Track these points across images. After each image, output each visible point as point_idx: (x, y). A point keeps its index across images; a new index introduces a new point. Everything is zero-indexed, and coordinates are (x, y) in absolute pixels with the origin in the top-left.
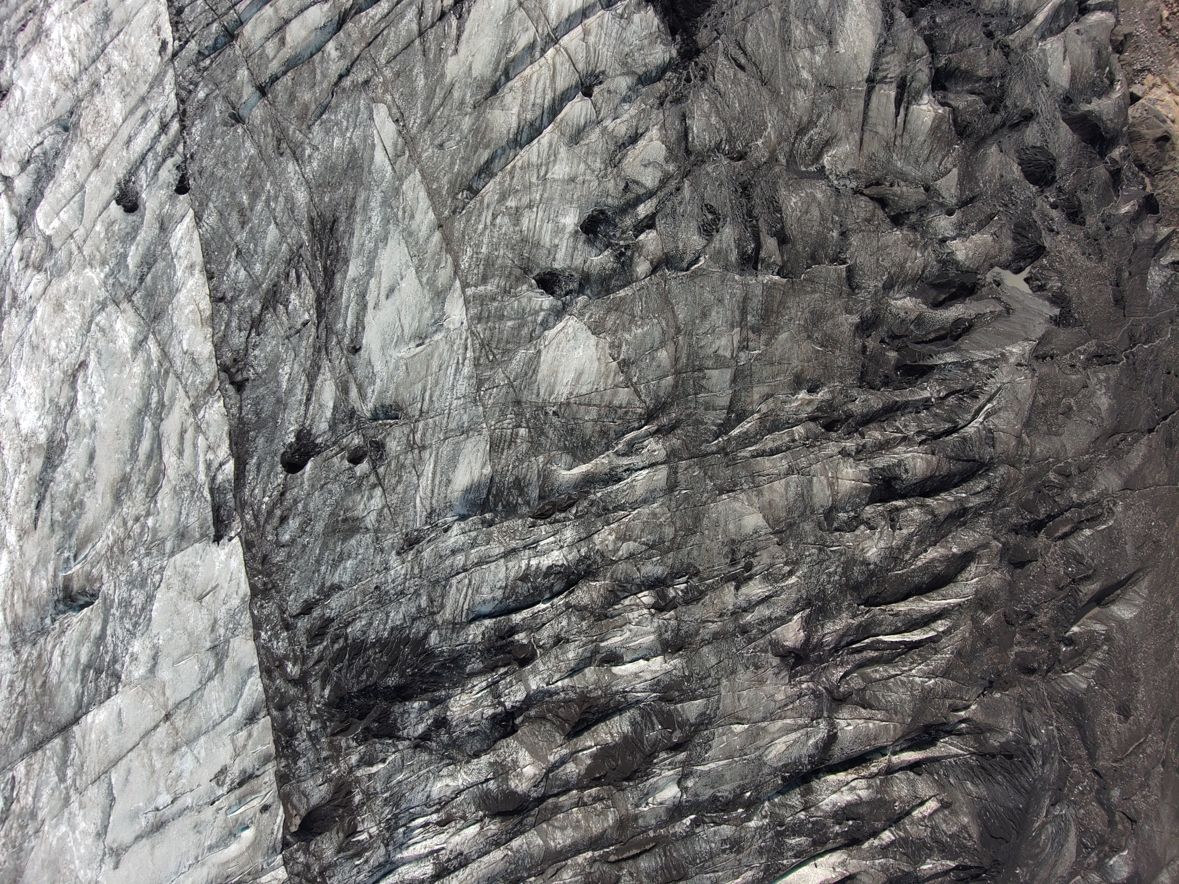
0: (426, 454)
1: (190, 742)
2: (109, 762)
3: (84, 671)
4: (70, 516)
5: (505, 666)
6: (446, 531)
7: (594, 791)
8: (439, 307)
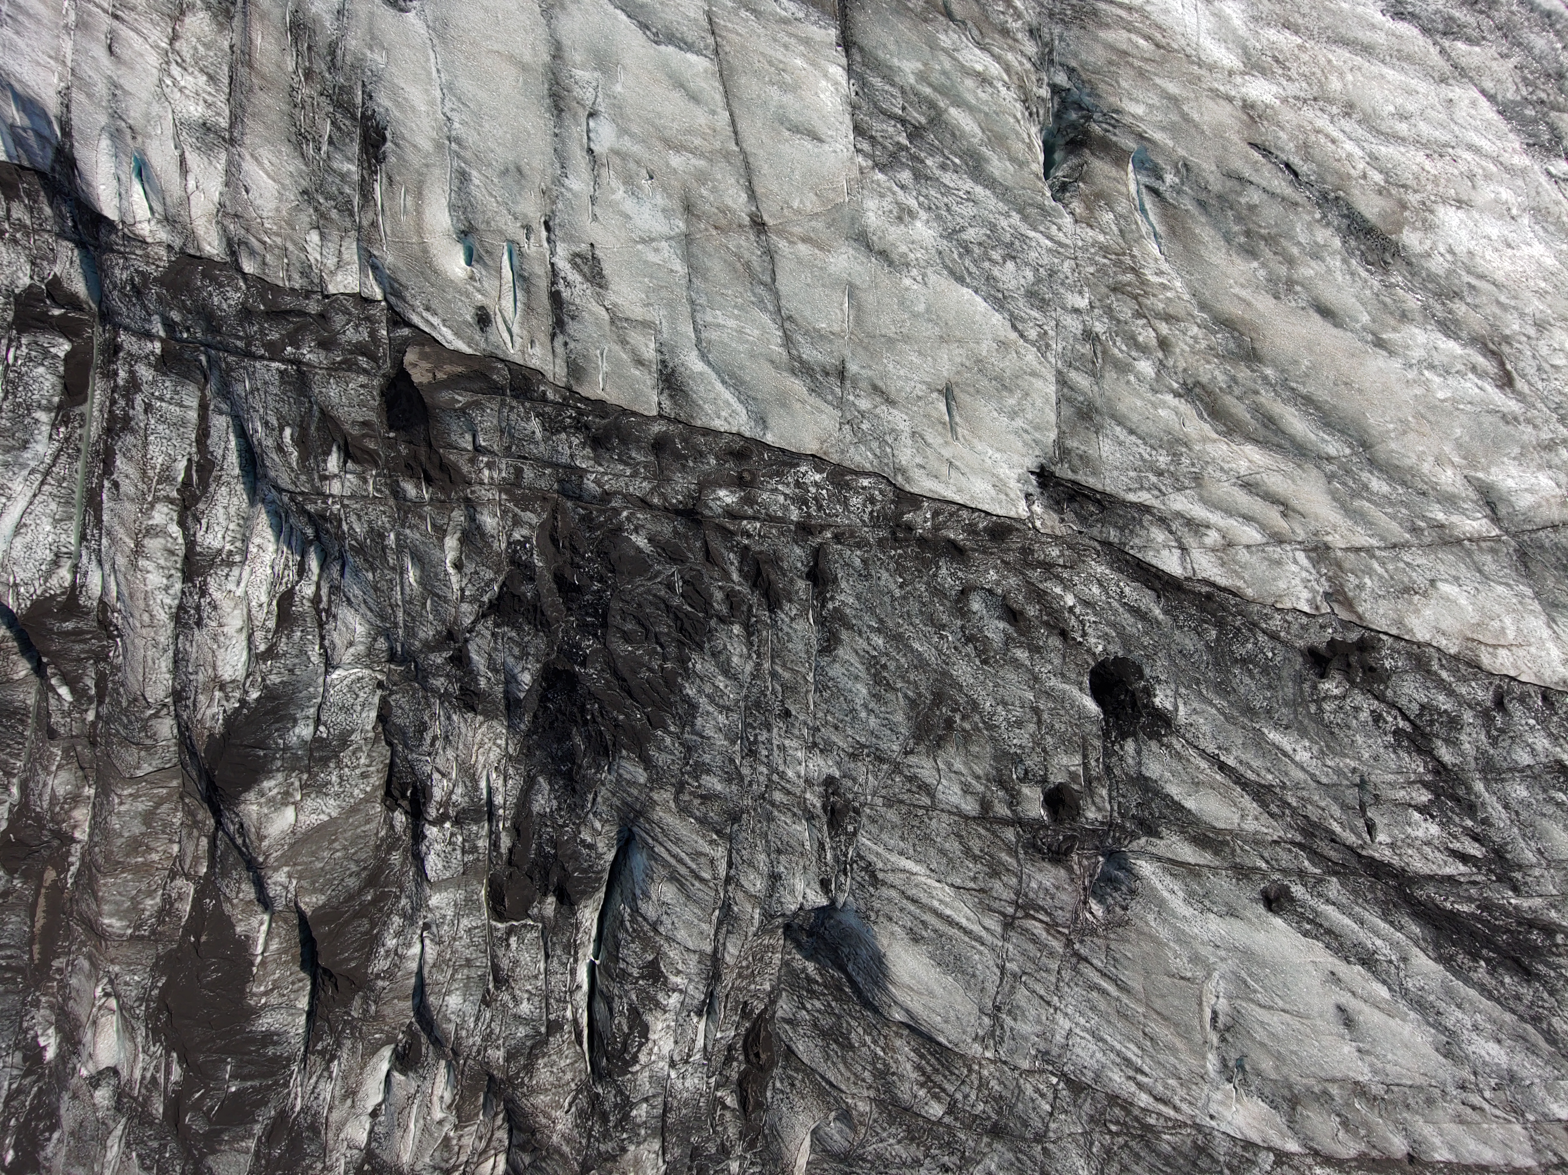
0: (993, 923)
1: (688, 239)
2: (731, 69)
3: (932, 105)
4: (1239, 219)
5: (511, 851)
6: (825, 885)
7: (186, 907)
8: (1267, 1091)
